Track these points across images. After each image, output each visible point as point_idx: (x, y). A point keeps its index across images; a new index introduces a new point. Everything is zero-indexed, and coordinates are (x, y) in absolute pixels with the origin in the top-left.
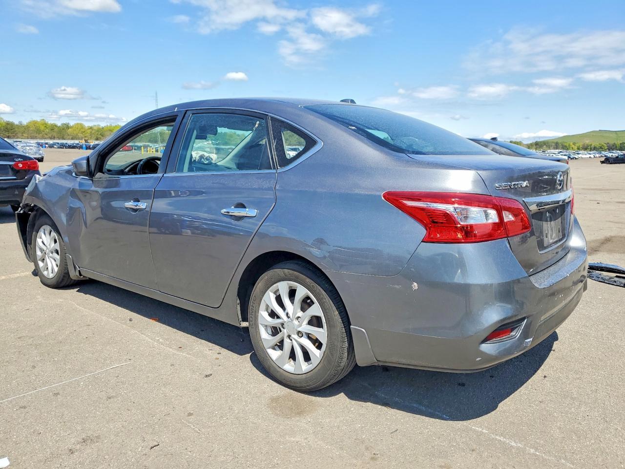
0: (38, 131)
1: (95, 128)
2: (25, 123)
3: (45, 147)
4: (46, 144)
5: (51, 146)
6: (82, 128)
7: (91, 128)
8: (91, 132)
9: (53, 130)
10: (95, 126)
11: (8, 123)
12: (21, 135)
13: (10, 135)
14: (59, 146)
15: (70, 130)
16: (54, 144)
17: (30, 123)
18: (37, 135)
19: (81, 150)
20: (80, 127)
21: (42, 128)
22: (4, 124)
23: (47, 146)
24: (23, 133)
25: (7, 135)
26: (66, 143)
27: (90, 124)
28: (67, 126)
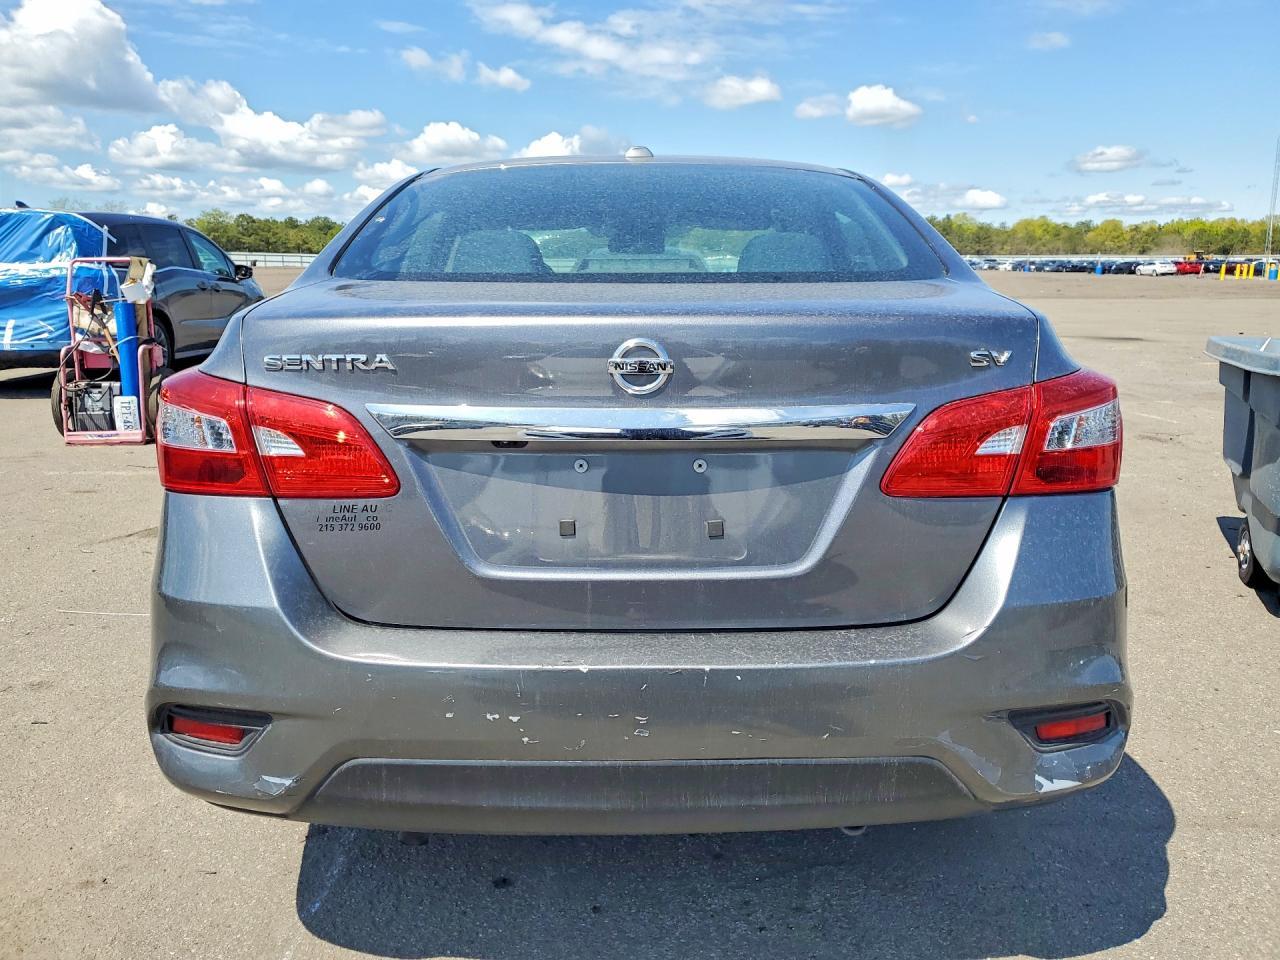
0: (1031, 239)
1: (1145, 228)
2: (1010, 224)
3: (1029, 270)
4: (1033, 263)
5: (1040, 269)
6: (1115, 230)
7: (1136, 229)
8: (1132, 238)
9: (1058, 235)
10: (1146, 223)
11: (981, 228)
12: (1000, 247)
13: (982, 248)
14: (1055, 265)
15: (1091, 235)
16: (1046, 264)
17: (1019, 224)
18: (1028, 247)
19: (1093, 276)
20: (1110, 228)
21: (1039, 232)
22: (975, 229)
23: (1033, 267)
24: (1003, 244)
25: (978, 248)
26: (1069, 262)
27: (1136, 221)
28: (1086, 227)
